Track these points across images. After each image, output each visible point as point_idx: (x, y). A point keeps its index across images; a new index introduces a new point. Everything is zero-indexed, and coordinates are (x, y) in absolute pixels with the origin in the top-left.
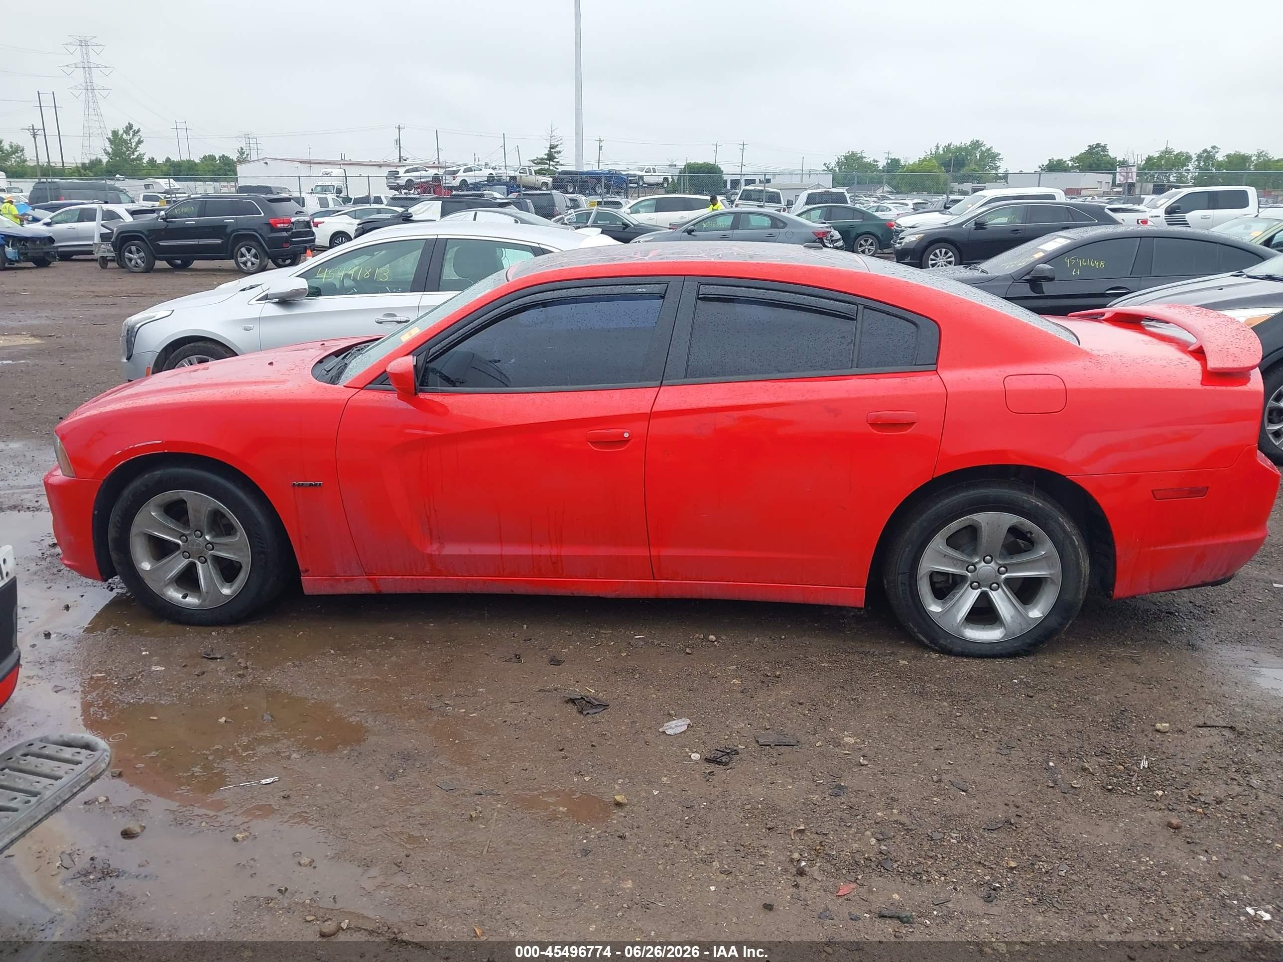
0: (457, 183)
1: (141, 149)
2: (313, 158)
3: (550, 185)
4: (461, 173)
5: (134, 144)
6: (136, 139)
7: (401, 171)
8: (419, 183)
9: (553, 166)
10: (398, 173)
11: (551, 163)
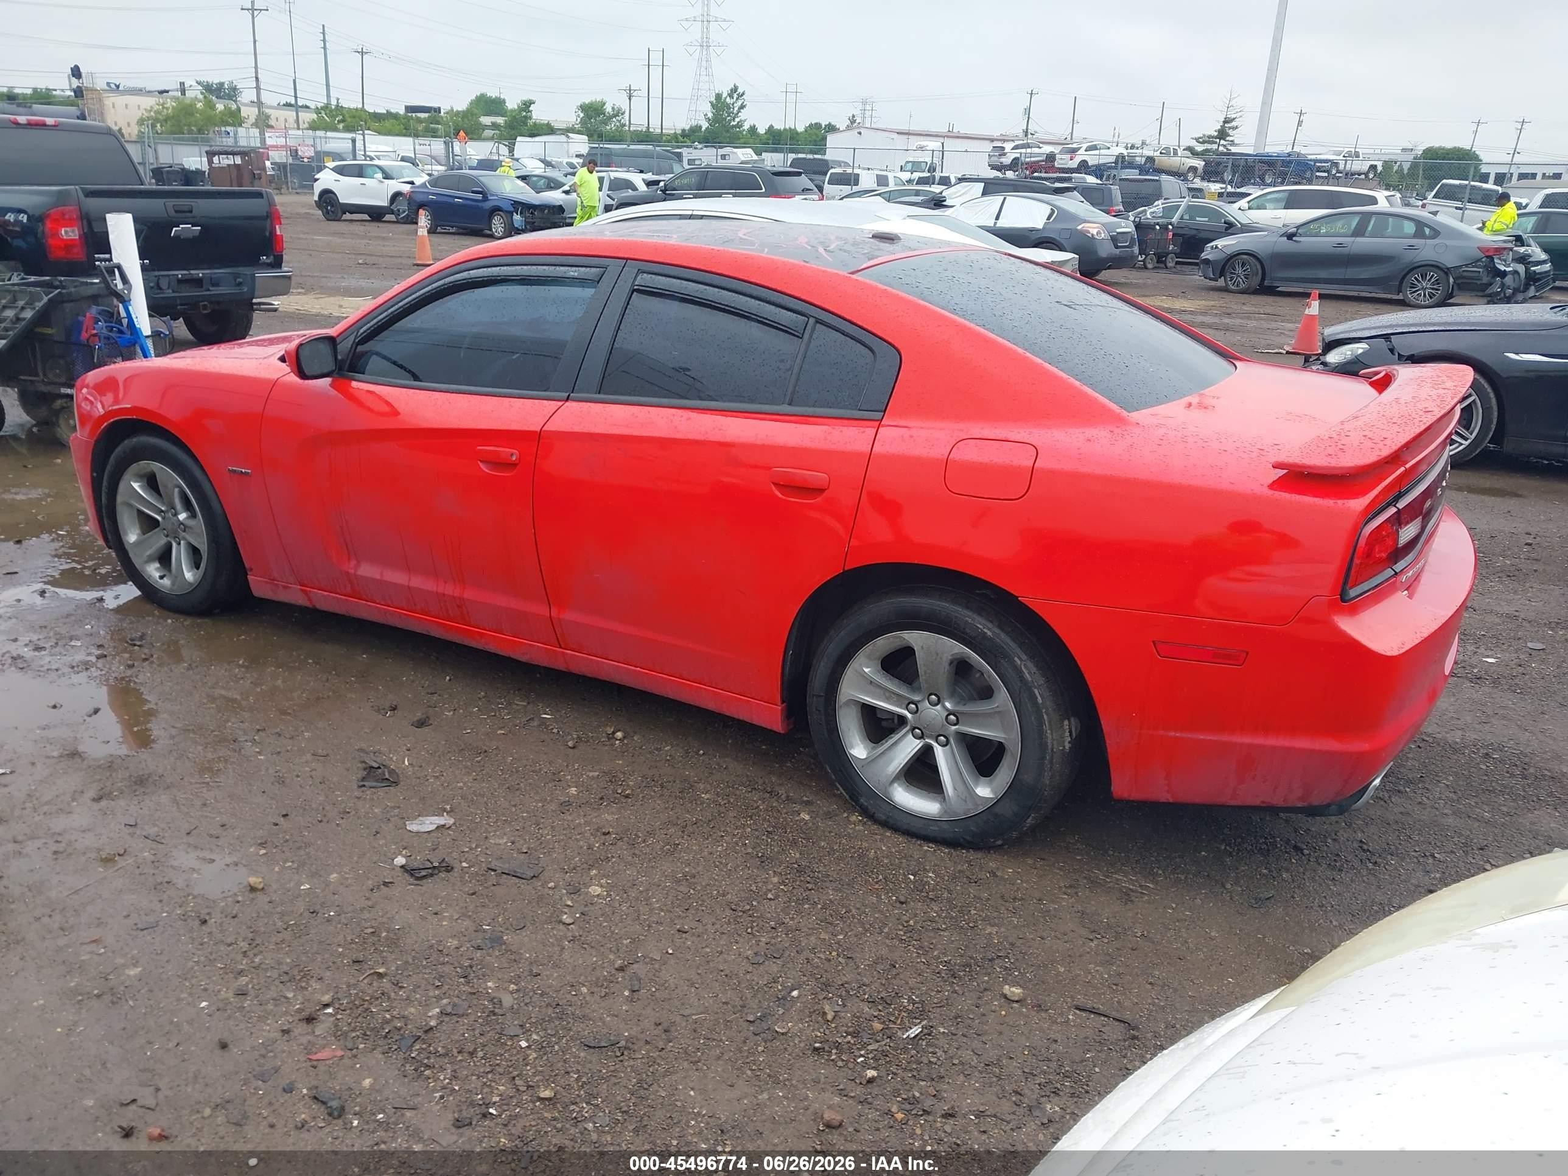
0: (1074, 164)
1: (743, 115)
2: (914, 128)
3: (1200, 170)
4: (1082, 151)
5: (736, 109)
6: (739, 103)
7: (1008, 146)
8: (1027, 163)
9: (1224, 146)
10: (1003, 148)
11: (1222, 142)
